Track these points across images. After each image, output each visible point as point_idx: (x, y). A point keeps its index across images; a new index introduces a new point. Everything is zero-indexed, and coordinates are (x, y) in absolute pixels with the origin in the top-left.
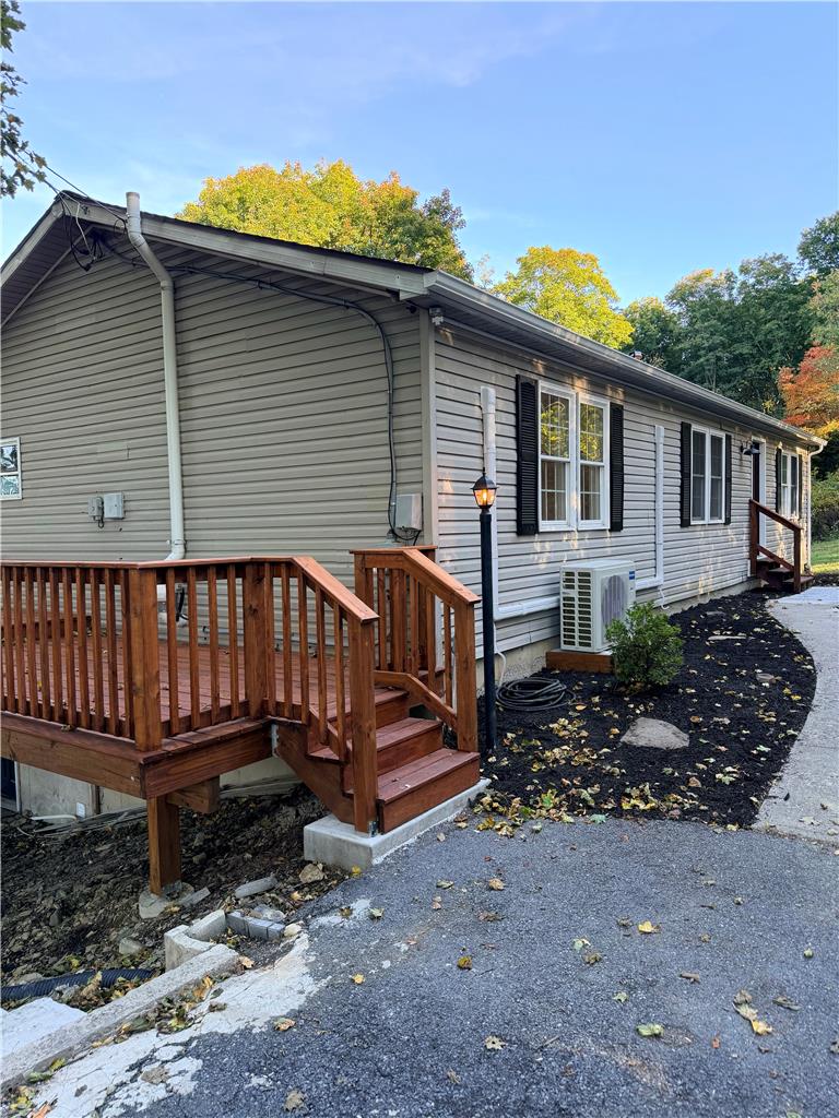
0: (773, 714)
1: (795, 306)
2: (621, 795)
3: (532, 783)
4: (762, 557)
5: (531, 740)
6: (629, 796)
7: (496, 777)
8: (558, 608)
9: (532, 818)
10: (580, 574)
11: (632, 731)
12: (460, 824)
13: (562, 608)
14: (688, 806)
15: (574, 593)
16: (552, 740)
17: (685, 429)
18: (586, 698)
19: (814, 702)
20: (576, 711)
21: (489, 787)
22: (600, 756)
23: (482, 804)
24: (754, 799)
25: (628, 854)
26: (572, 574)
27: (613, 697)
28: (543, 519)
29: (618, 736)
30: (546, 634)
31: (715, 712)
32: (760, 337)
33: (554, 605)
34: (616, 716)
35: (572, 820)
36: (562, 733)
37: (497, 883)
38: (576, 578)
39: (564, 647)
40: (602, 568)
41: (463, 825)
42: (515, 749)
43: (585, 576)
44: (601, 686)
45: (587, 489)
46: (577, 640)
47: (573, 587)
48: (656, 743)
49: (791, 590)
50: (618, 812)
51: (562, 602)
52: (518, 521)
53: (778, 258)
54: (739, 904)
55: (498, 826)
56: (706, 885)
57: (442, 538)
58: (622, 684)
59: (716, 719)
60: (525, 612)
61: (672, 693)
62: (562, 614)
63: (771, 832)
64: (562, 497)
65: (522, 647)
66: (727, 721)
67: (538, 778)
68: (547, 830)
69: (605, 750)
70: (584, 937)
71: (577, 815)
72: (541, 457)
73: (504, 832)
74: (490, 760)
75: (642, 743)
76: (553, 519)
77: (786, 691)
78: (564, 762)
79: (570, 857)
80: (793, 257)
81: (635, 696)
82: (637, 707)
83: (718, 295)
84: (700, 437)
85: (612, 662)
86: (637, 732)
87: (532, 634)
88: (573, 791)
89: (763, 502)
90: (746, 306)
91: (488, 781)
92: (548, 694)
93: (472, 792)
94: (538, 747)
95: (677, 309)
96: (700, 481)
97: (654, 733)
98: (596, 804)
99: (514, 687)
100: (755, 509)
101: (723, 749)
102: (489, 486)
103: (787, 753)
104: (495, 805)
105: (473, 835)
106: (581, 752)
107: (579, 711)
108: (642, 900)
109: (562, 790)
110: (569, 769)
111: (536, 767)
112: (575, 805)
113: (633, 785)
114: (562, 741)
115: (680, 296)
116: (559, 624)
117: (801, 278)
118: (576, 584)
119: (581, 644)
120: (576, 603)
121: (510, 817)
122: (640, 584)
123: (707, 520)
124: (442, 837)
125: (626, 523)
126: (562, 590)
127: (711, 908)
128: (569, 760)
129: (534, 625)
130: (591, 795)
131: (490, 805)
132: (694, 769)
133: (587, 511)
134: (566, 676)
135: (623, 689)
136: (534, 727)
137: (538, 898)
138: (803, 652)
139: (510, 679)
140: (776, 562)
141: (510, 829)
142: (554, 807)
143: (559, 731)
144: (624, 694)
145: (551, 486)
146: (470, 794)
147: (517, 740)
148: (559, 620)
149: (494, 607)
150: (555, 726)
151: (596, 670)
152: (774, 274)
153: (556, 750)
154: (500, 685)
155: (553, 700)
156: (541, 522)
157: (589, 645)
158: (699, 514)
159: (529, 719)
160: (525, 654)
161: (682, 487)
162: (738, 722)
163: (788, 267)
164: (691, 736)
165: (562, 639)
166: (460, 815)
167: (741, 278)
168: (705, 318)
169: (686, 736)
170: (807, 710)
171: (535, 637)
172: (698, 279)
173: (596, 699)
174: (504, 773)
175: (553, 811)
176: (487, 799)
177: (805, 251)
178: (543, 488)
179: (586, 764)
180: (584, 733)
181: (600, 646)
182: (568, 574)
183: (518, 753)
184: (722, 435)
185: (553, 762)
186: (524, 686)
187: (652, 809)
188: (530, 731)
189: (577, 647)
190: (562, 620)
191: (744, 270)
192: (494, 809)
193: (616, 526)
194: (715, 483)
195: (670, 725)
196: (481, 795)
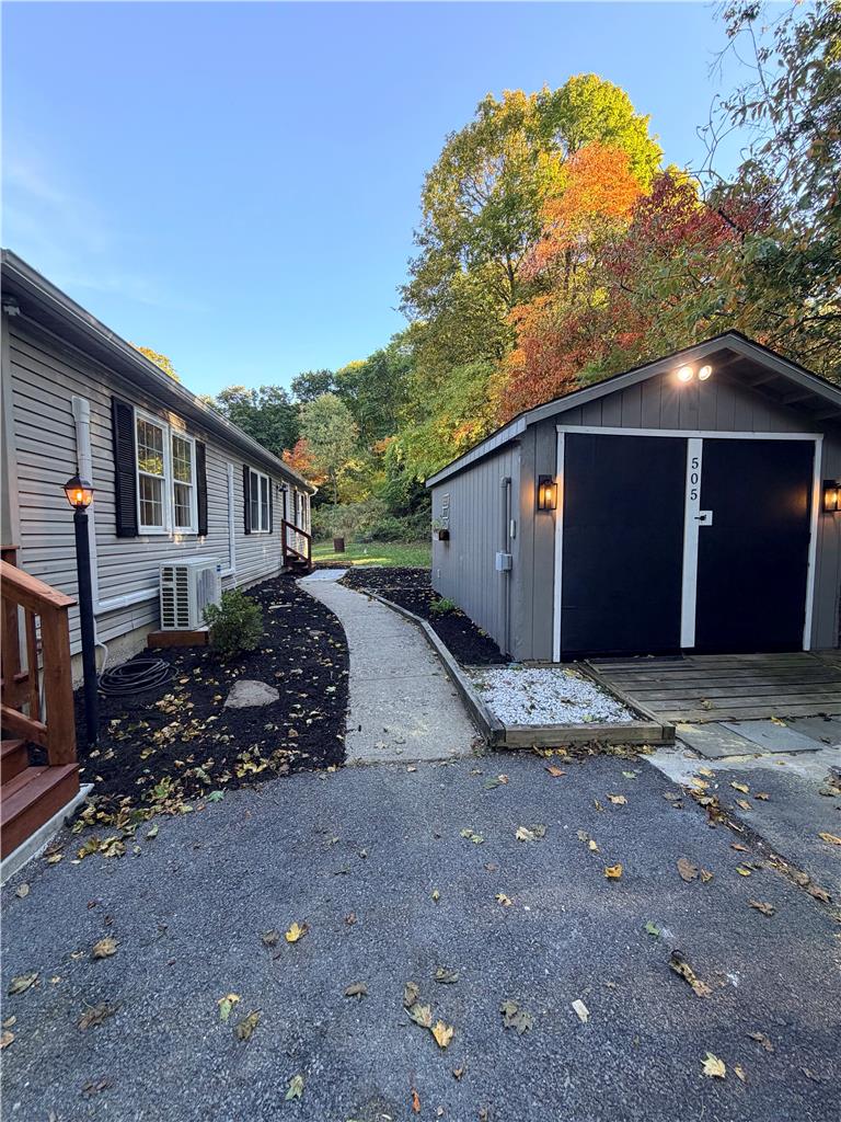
0: (328, 660)
1: (289, 417)
2: (235, 762)
3: (144, 775)
4: (289, 553)
5: (138, 723)
6: (241, 761)
7: (99, 778)
8: (158, 597)
9: (146, 820)
10: (177, 569)
11: (232, 695)
12: (52, 859)
13: (162, 597)
14: (292, 758)
15: (173, 585)
16: (161, 719)
17: (246, 469)
18: (187, 671)
19: (349, 646)
20: (180, 684)
21: (90, 794)
22: (208, 725)
23: (83, 819)
24: (339, 736)
25: (254, 834)
26: (171, 569)
27: (211, 667)
28: (143, 524)
29: (221, 702)
30: (147, 619)
31: (291, 666)
32: (271, 431)
33: (154, 595)
34: (217, 683)
35: (191, 809)
36: (169, 710)
37: (106, 946)
38: (174, 572)
39: (164, 628)
40: (195, 563)
41: (57, 857)
42: (121, 736)
43: (182, 571)
44: (199, 657)
45: (179, 503)
46: (176, 622)
47: (171, 580)
48: (254, 703)
49: (307, 573)
50: (235, 784)
51: (162, 592)
52: (118, 524)
53: (281, 389)
54: (364, 857)
55: (103, 847)
56: (332, 844)
57: (24, 538)
58: (217, 654)
59: (293, 671)
60: (127, 604)
61: (257, 655)
62: (162, 602)
63: (360, 765)
64: (158, 507)
65: (124, 634)
66: (301, 672)
67: (150, 767)
68: (165, 831)
69: (213, 718)
70: (230, 991)
71: (194, 799)
72: (138, 471)
73: (112, 852)
74: (92, 755)
75: (243, 704)
76: (150, 524)
77: (331, 641)
78: (173, 740)
79: (194, 861)
80: (289, 390)
81: (231, 662)
82: (232, 672)
83: (247, 402)
84: (255, 476)
85: (207, 638)
86: (237, 695)
87: (134, 622)
88: (188, 772)
89: (289, 520)
90: (263, 412)
91: (91, 785)
92: (154, 674)
93: (68, 809)
94: (146, 728)
95: (223, 406)
96: (255, 504)
97: (251, 693)
98: (212, 780)
99: (117, 672)
100: (285, 524)
101: (304, 695)
102: (83, 486)
103: (347, 690)
104: (100, 815)
105: (71, 869)
106: (190, 724)
107: (183, 685)
108: (282, 891)
109: (176, 774)
110: (179, 747)
111: (145, 755)
112: (192, 789)
113: (244, 748)
114: (171, 718)
115: (225, 397)
116: (159, 610)
117: (293, 403)
118: (174, 577)
119: (179, 625)
120: (175, 592)
121: (119, 826)
122: (224, 573)
123: (260, 530)
124: (24, 890)
125: (209, 530)
126: (162, 582)
127: (344, 873)
128: (178, 737)
129: (136, 614)
130: (206, 771)
131: (94, 816)
132: (289, 719)
133: (180, 520)
134: (167, 654)
135: (218, 658)
136: (141, 708)
137: (164, 945)
138: (329, 612)
139: (113, 664)
140: (297, 556)
141: (120, 845)
142: (169, 798)
143: (166, 707)
144: (220, 662)
145: (149, 497)
146: (65, 812)
147: (123, 726)
148: (159, 607)
149: (94, 604)
150: (162, 703)
151: (193, 644)
152: (279, 397)
153: (165, 730)
154: (102, 673)
155: (158, 678)
156: (140, 527)
157: (187, 625)
158: (255, 527)
159: (134, 702)
160: (126, 640)
161: (245, 507)
162: (308, 672)
163: (286, 395)
164: (279, 688)
165: (163, 622)
166: (54, 844)
167: (261, 395)
168: (240, 414)
169: (275, 691)
170: (347, 653)
171: (136, 624)
172: (236, 390)
173: (198, 671)
174: (108, 769)
175: (168, 803)
176: (90, 810)
177: (295, 388)
178: (141, 497)
179: (196, 737)
180: (191, 705)
181: (197, 624)
182: (166, 569)
183: (125, 740)
184: (267, 477)
185: (163, 743)
186: (129, 669)
187: (265, 769)
188: (135, 714)
189: (176, 628)
190: (162, 607)
191: (262, 391)
192: (98, 821)
193: (203, 532)
194: (264, 507)
195: (262, 683)
196: (83, 806)
